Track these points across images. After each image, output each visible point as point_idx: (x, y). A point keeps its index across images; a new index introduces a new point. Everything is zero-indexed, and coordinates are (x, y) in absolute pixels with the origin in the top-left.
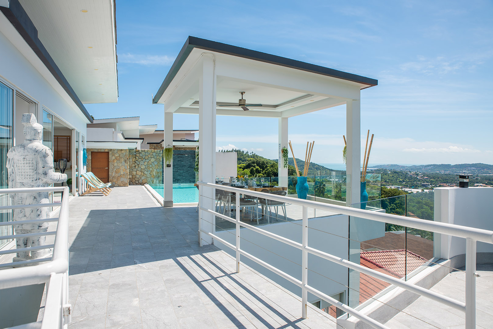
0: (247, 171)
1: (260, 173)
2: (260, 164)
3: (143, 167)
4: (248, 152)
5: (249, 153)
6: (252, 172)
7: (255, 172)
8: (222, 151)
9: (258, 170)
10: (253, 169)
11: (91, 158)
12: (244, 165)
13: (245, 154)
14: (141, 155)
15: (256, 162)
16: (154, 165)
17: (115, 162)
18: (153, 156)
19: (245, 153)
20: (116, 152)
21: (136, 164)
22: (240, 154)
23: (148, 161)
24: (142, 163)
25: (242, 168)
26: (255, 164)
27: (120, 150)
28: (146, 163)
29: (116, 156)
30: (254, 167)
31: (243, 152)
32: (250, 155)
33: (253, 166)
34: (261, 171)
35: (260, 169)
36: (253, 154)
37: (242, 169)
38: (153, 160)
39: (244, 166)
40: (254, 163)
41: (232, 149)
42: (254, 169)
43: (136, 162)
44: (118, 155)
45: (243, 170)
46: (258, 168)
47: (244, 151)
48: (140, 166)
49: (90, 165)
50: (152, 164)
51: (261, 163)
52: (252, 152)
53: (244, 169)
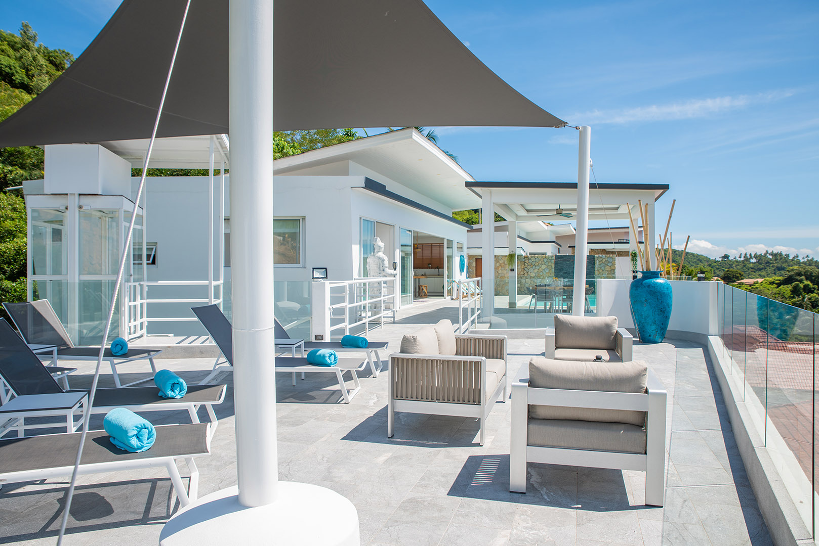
0: (787, 289)
1: (812, 292)
2: (813, 276)
3: (533, 275)
4: (797, 256)
5: (800, 258)
6: (795, 292)
7: (802, 291)
8: (746, 254)
9: (807, 288)
10: (797, 285)
11: (475, 265)
12: (781, 278)
13: (792, 260)
14: (530, 261)
15: (805, 273)
16: (545, 273)
17: (500, 269)
18: (544, 263)
19: (791, 258)
20: (500, 258)
21: (525, 272)
22: (781, 259)
23: (538, 267)
24: (531, 270)
25: (777, 284)
26: (803, 277)
27: (504, 256)
28: (536, 271)
29: (501, 262)
30: (801, 281)
31: (788, 256)
32: (802, 261)
33: (797, 280)
34: (815, 289)
35: (814, 285)
36: (808, 260)
37: (776, 286)
38: (544, 267)
39: (779, 280)
40: (799, 274)
41: (765, 252)
42: (801, 286)
43: (525, 269)
44: (502, 262)
45: (778, 287)
46: (808, 285)
47: (790, 255)
48: (529, 273)
49: (475, 273)
50: (543, 271)
51: (814, 274)
52: (807, 256)
53: (779, 285)
